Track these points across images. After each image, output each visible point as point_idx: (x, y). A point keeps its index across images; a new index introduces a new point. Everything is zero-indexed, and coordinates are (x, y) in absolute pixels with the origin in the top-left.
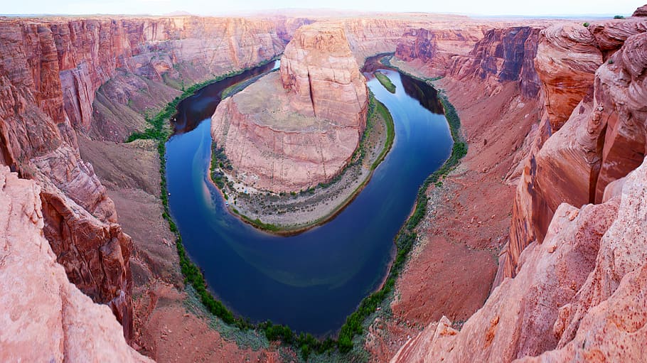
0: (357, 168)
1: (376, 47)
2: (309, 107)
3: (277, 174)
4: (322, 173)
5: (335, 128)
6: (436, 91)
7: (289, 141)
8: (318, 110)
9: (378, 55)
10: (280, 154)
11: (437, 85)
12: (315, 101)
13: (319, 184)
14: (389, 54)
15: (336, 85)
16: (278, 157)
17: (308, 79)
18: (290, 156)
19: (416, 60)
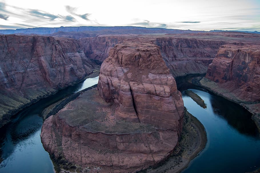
0: (178, 158)
1: (185, 67)
2: (133, 116)
3: (115, 163)
4: (152, 159)
5: (157, 130)
6: (251, 114)
7: (122, 141)
8: (142, 118)
9: (188, 75)
10: (115, 150)
11: (252, 108)
12: (139, 110)
13: (150, 166)
14: (198, 75)
15: (157, 98)
16: (113, 152)
17: (130, 93)
18: (123, 151)
19: (229, 82)
